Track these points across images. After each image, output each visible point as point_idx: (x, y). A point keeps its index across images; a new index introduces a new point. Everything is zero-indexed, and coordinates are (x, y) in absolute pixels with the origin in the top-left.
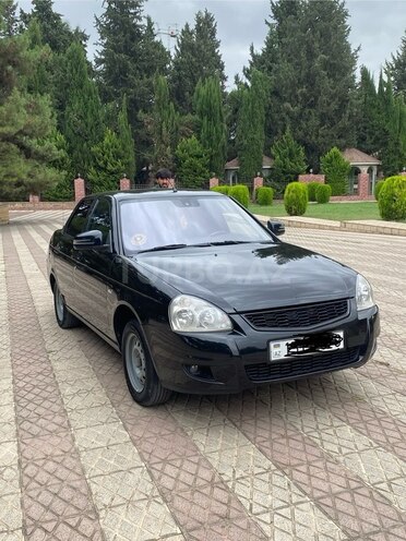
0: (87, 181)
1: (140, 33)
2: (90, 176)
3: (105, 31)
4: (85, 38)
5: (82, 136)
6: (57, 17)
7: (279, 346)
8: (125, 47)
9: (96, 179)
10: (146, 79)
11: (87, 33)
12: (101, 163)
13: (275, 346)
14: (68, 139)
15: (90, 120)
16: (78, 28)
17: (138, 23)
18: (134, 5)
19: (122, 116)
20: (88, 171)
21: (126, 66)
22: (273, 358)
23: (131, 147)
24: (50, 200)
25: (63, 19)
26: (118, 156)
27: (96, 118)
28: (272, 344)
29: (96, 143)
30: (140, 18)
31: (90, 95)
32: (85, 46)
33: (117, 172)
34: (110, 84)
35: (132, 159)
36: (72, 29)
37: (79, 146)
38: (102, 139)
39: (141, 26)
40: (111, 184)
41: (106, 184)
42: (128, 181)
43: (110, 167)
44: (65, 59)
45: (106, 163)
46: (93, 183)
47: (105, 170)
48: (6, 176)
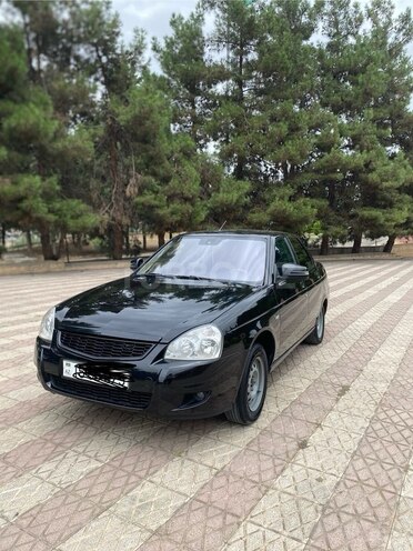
48: (387, 220)
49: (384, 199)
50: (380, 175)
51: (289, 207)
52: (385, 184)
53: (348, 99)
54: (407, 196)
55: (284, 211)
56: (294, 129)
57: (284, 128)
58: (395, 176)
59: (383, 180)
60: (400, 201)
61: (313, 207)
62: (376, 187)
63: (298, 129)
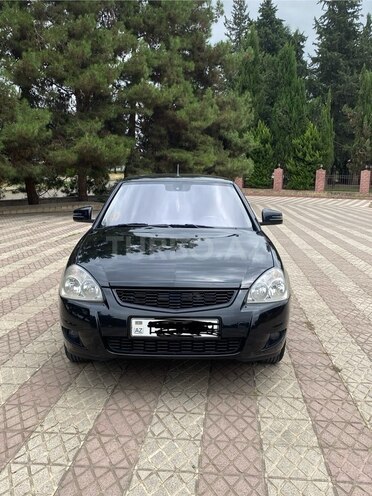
0: (286, 171)
1: (355, 31)
2: (288, 166)
3: (322, 31)
4: (303, 39)
5: (285, 130)
6: (279, 22)
7: (141, 323)
8: (340, 45)
9: (293, 169)
10: (355, 75)
11: (305, 35)
12: (300, 155)
13: (137, 323)
14: (273, 133)
15: (294, 114)
16: (297, 31)
17: (355, 21)
18: (353, 5)
19: (325, 111)
20: (287, 162)
21: (338, 63)
22: (134, 334)
23: (330, 140)
24: (251, 187)
25: (284, 24)
26: (316, 148)
27: (300, 113)
28: (134, 321)
29: (297, 135)
30: (357, 17)
31: (297, 91)
32: (303, 47)
33: (315, 163)
34: (321, 81)
35: (330, 151)
36: (292, 32)
37: (282, 138)
38: (304, 132)
39: (358, 25)
40: (308, 174)
41: (302, 174)
42: (324, 172)
43: (308, 158)
44: (278, 60)
45: (305, 155)
46: (290, 172)
47: (303, 161)
48: (196, 164)
49: (187, 140)
50: (188, 114)
51: (100, 145)
52: (194, 124)
53: (150, 22)
54: (209, 138)
55: (95, 150)
56: (97, 50)
57: (86, 47)
58: (202, 115)
59: (192, 119)
60: (204, 143)
61: (125, 146)
62: (184, 126)
63: (102, 51)
